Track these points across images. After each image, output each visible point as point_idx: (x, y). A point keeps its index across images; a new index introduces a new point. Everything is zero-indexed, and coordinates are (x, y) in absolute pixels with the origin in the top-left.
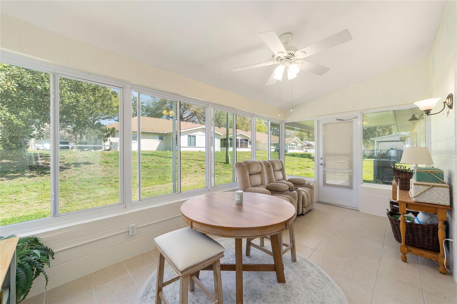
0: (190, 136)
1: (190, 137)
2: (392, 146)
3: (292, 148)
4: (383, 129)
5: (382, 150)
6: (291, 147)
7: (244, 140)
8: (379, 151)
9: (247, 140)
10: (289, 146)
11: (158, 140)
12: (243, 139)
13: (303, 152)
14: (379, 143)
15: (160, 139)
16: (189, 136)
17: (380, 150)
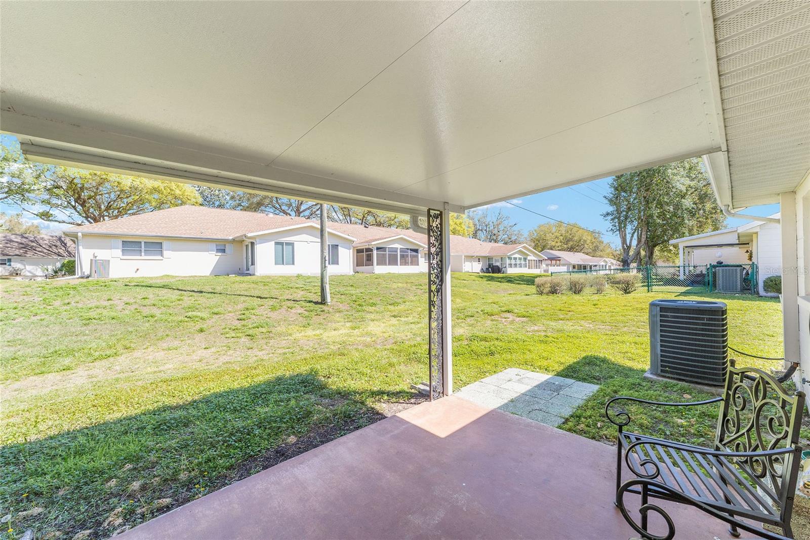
0: (282, 244)
1: (281, 246)
2: (720, 257)
3: (516, 265)
4: (700, 222)
5: (697, 267)
6: (513, 262)
7: (409, 251)
8: (692, 268)
9: (416, 251)
10: (508, 262)
11: (215, 253)
12: (408, 249)
13: (541, 271)
14: (690, 250)
15: (218, 250)
16: (277, 243)
17: (694, 267)
